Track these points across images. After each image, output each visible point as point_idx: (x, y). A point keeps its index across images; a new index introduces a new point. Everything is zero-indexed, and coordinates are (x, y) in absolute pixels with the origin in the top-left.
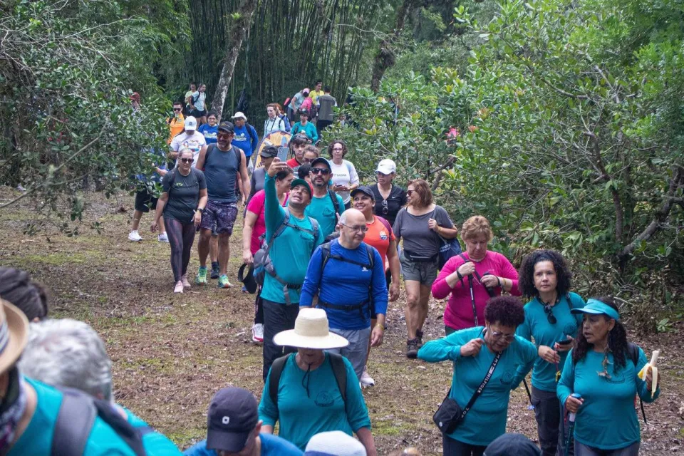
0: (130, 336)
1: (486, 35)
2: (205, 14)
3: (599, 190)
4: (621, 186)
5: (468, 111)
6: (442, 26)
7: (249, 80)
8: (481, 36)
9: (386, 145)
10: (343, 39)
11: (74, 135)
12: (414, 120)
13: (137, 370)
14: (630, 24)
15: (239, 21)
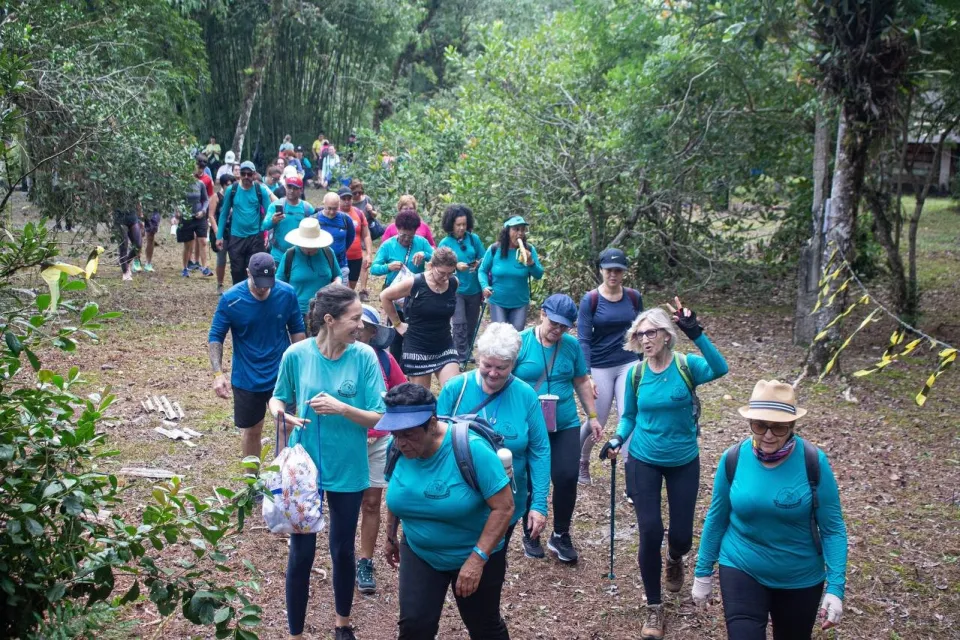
0: (169, 340)
1: (474, 71)
2: (220, 75)
3: (575, 205)
4: (595, 201)
5: (459, 145)
6: (434, 79)
7: (262, 133)
8: (469, 72)
9: (388, 179)
10: (346, 95)
11: (110, 164)
12: (412, 154)
13: (177, 366)
14: (598, 55)
15: (252, 76)
